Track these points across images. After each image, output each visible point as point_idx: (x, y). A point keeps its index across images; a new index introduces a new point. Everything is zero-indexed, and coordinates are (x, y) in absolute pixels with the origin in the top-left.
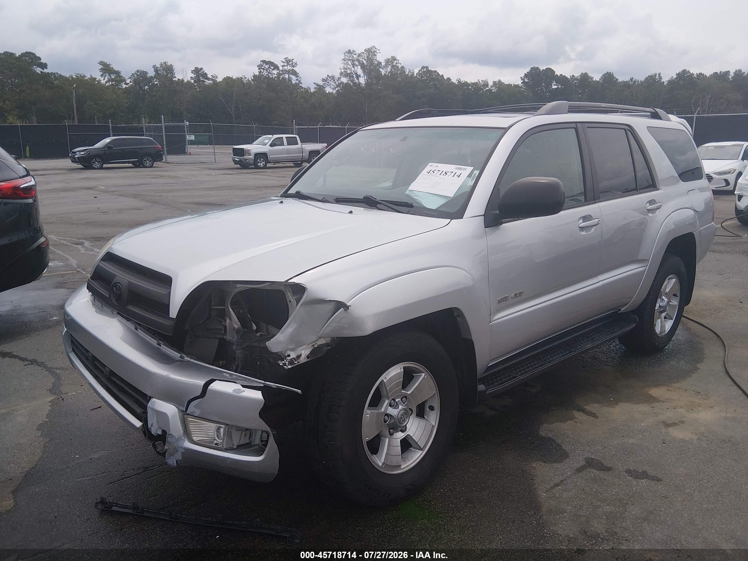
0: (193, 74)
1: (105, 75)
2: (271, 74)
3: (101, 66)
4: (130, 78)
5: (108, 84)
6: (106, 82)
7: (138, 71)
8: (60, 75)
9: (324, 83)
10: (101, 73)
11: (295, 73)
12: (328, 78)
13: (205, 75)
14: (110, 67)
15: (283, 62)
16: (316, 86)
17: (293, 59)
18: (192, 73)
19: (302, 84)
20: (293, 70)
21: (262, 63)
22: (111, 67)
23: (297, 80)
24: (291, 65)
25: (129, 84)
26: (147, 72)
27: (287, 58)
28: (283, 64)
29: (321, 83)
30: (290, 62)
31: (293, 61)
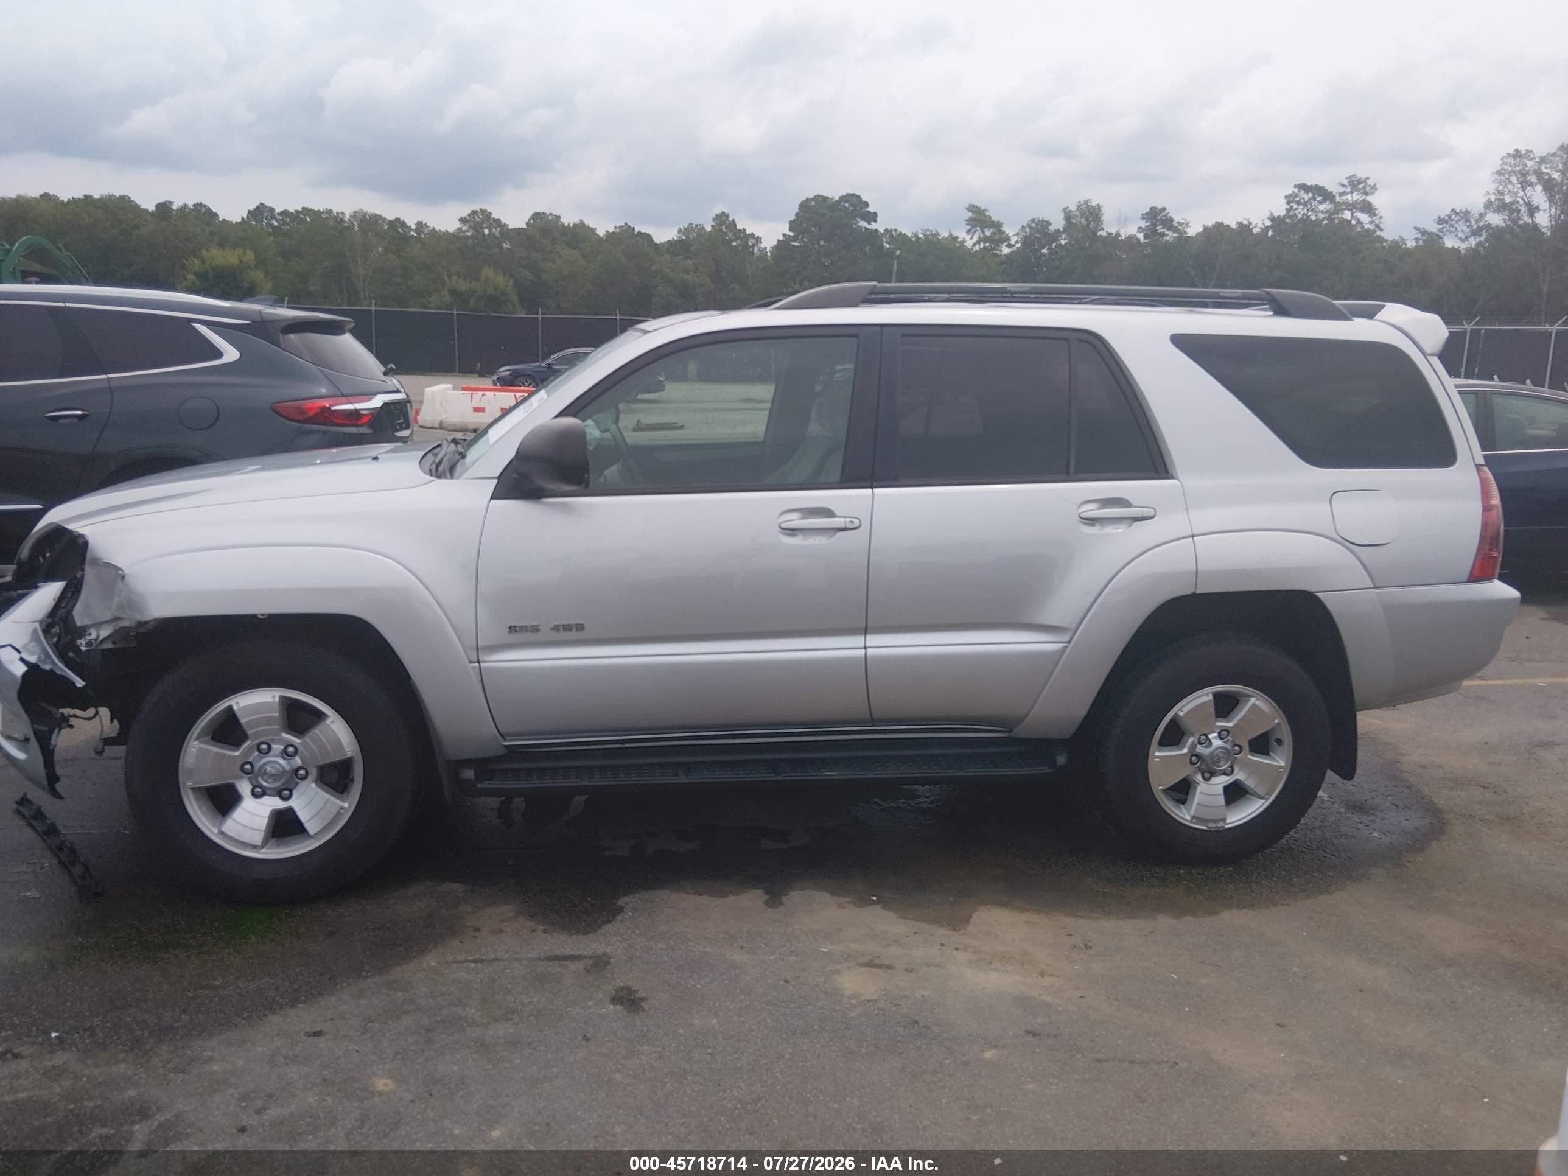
0: (1145, 221)
1: (975, 231)
2: (1315, 212)
3: (970, 214)
4: (1017, 234)
5: (977, 248)
6: (974, 245)
7: (1033, 220)
8: (901, 232)
9: (1441, 226)
10: (968, 227)
11: (1368, 208)
12: (1453, 217)
13: (1168, 223)
14: (985, 215)
15: (1343, 186)
16: (1419, 236)
17: (1368, 178)
18: (1143, 218)
19: (1382, 230)
20: (1364, 200)
21: (1296, 190)
22: (987, 214)
23: (1371, 222)
24: (1362, 191)
25: (1014, 245)
26: (1051, 221)
27: (1354, 175)
28: (1342, 190)
29: (1433, 228)
30: (1359, 183)
31: (1369, 182)
